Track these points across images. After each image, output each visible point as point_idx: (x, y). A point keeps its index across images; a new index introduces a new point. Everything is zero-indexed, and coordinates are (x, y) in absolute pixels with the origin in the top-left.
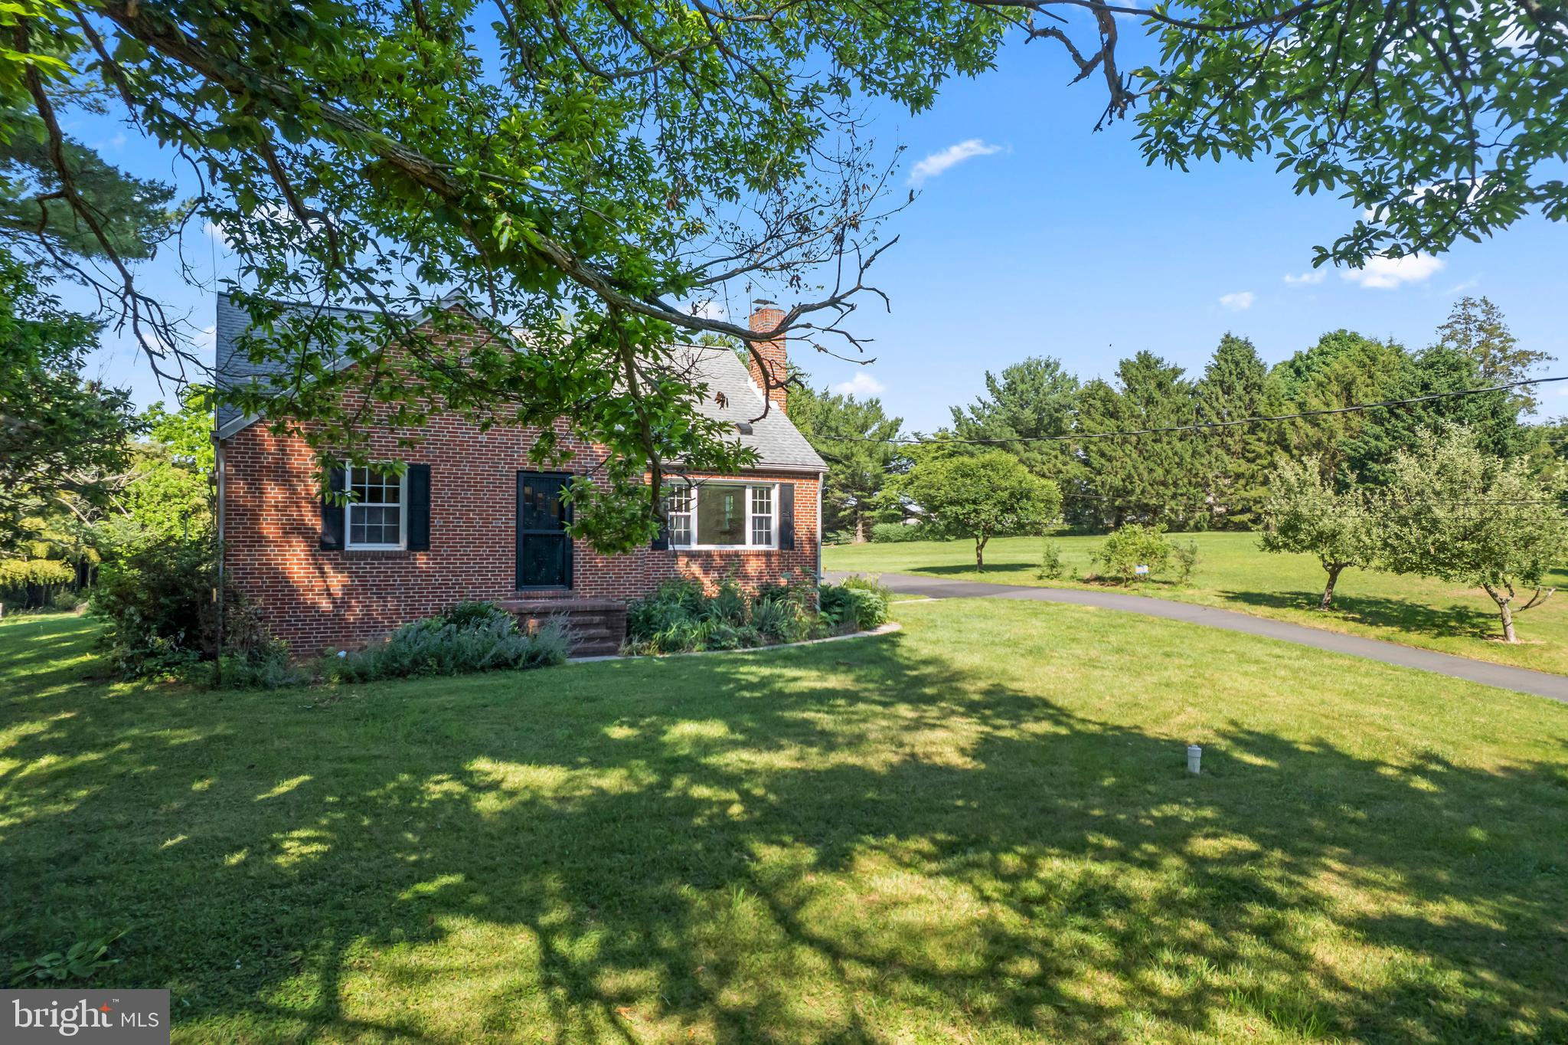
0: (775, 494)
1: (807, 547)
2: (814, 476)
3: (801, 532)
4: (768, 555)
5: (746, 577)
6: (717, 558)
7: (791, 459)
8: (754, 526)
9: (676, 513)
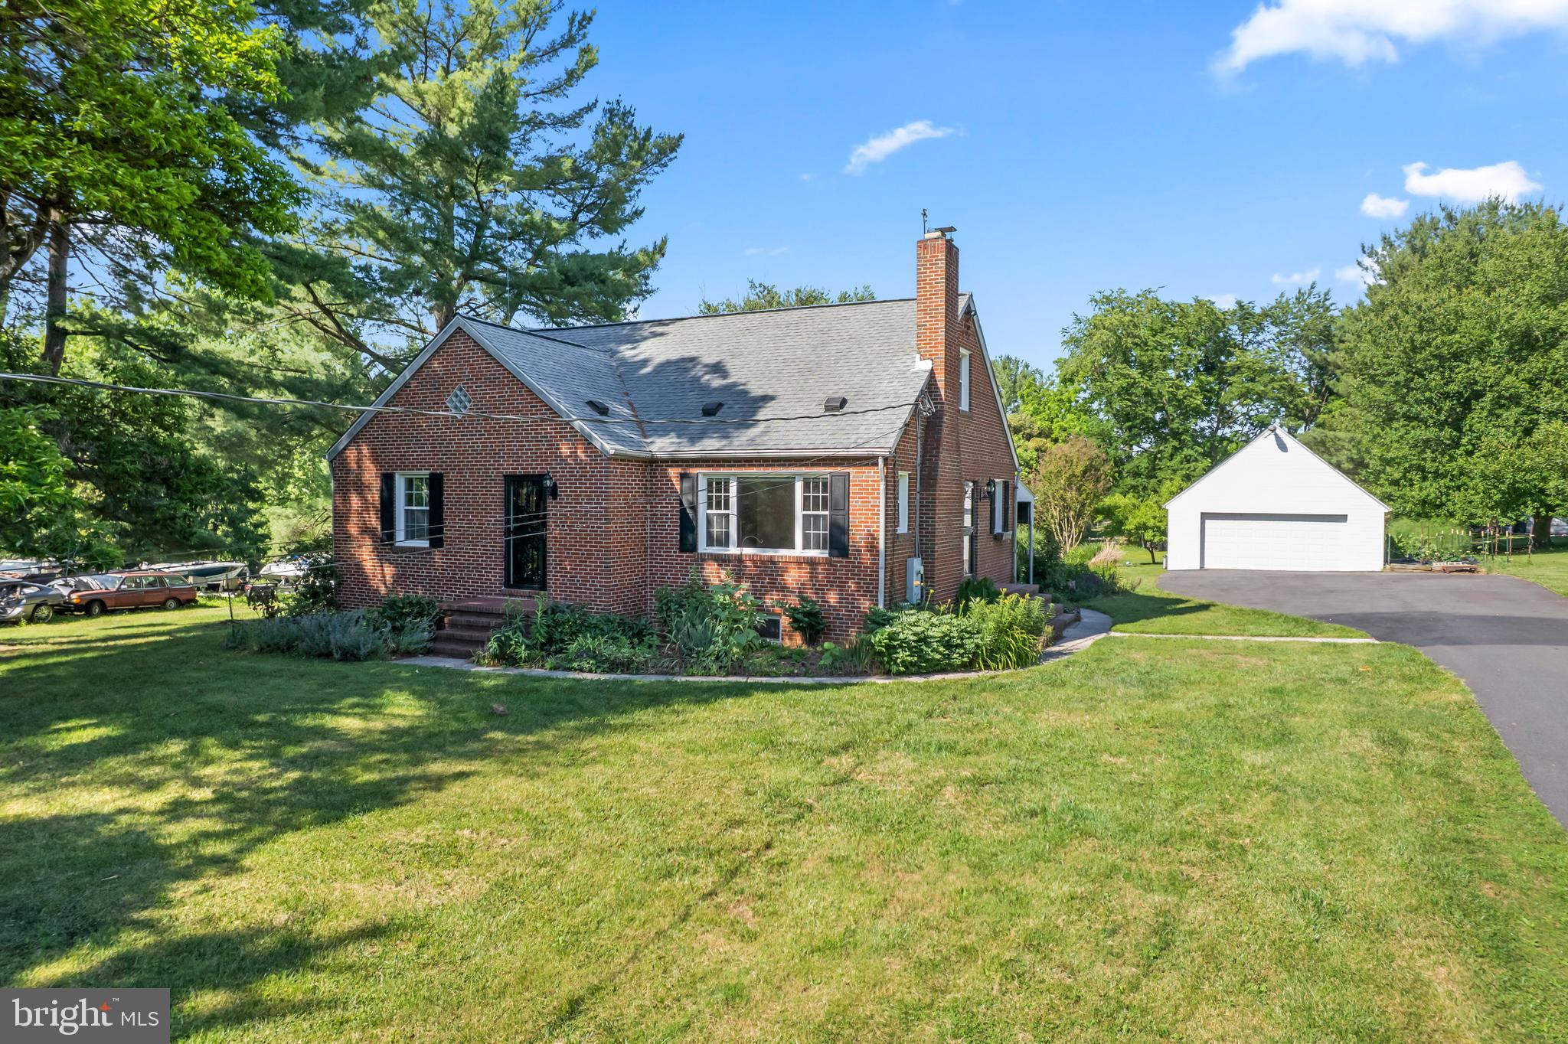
1: (869, 556)
2: (872, 462)
3: (858, 535)
6: (753, 565)
8: (806, 527)
9: (714, 511)
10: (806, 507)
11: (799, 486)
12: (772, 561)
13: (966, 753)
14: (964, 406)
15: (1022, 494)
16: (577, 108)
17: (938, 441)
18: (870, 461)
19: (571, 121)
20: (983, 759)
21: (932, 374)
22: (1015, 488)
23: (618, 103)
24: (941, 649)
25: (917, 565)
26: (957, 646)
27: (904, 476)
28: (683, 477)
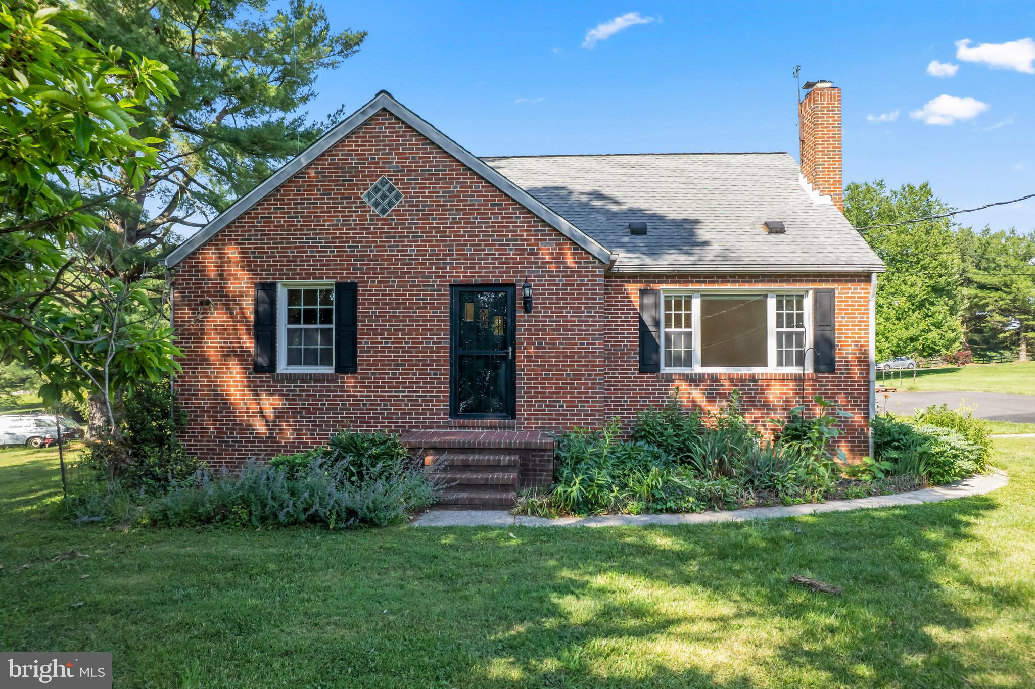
0: (808, 303)
1: (856, 371)
2: (865, 277)
3: (846, 350)
4: (799, 380)
5: (767, 406)
6: (727, 384)
7: (832, 258)
8: (780, 344)
9: (673, 330)
10: (779, 324)
11: (772, 303)
12: (753, 379)
18: (858, 277)
28: (643, 292)
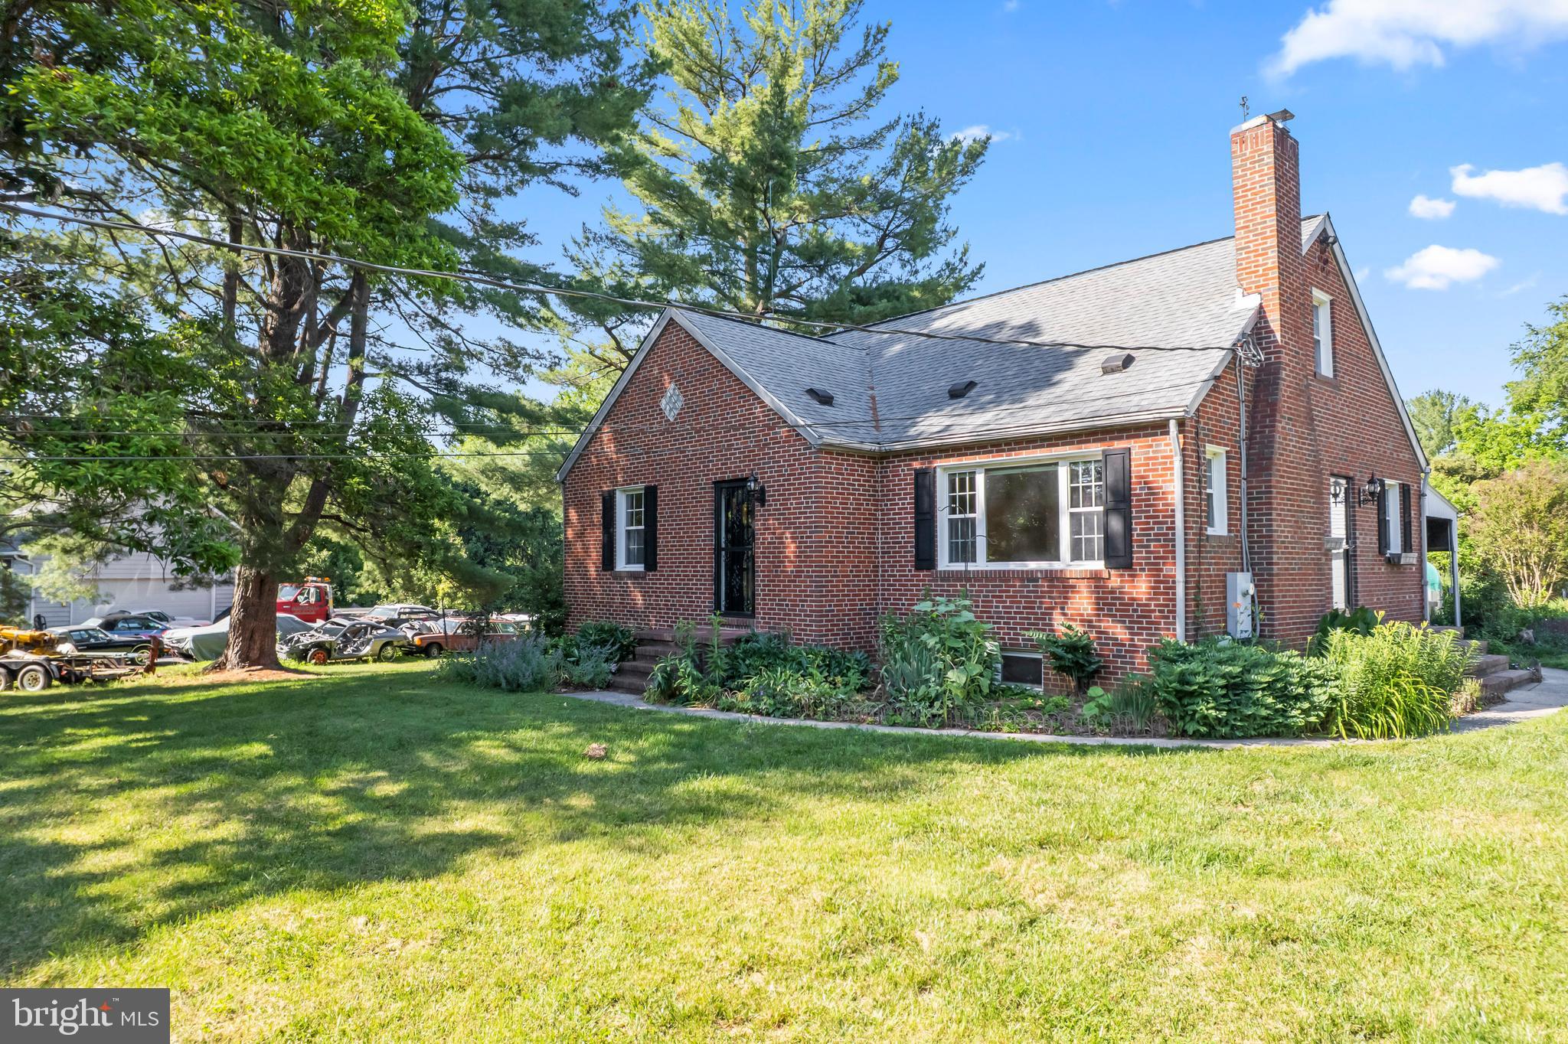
3: (1147, 535)
6: (1017, 584)
8: (1076, 530)
9: (957, 517)
10: (1074, 503)
11: (1063, 473)
12: (1029, 577)
13: (1262, 872)
14: (1326, 369)
15: (1433, 507)
16: (878, 128)
17: (1273, 406)
18: (1158, 427)
19: (871, 142)
20: (1295, 886)
21: (1261, 311)
22: (1421, 495)
23: (921, 115)
24: (1270, 700)
25: (1243, 583)
26: (1297, 698)
27: (1216, 454)
28: (918, 474)
